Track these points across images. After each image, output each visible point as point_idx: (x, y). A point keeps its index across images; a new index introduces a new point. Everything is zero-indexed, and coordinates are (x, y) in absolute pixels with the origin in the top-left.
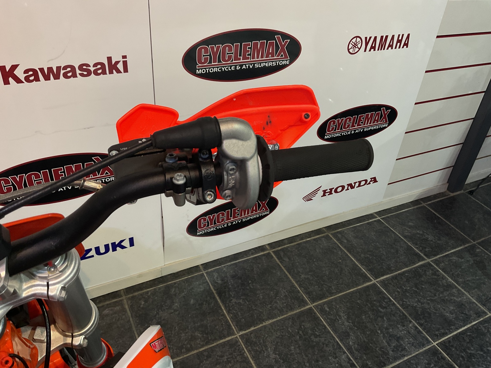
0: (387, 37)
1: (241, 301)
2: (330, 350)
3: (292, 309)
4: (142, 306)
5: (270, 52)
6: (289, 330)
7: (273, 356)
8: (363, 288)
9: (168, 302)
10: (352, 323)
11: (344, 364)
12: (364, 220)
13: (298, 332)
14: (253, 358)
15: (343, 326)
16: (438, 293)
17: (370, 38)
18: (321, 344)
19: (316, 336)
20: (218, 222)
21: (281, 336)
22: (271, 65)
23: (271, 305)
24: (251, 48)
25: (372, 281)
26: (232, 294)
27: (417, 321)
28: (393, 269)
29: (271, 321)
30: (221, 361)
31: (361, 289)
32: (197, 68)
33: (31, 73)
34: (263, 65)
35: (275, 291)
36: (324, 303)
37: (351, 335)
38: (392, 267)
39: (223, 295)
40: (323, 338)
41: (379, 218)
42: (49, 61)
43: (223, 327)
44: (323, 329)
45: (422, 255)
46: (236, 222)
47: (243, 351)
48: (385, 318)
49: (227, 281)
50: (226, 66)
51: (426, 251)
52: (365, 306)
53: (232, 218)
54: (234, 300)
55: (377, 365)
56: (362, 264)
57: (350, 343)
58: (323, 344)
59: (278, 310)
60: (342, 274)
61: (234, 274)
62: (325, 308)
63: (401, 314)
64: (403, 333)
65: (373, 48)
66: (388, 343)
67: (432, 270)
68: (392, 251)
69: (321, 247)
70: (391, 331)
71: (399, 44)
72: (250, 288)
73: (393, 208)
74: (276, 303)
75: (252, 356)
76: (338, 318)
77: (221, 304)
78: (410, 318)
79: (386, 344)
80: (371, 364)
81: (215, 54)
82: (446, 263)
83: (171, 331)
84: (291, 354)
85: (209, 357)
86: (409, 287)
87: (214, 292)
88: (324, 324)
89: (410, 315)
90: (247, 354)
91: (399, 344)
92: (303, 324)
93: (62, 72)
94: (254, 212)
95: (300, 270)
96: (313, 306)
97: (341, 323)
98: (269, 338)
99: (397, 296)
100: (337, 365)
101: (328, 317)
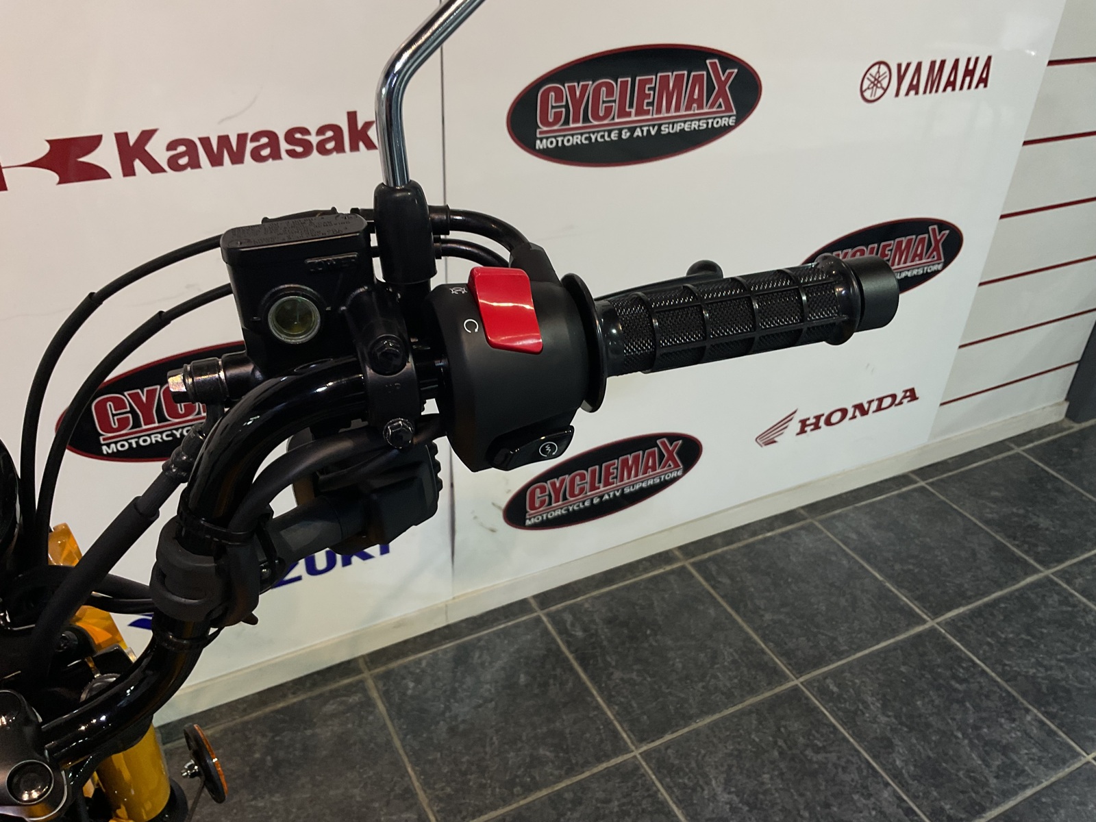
0: (943, 63)
1: (634, 675)
2: (853, 780)
3: (753, 692)
4: (409, 692)
5: (696, 96)
6: (753, 736)
7: (724, 797)
8: (908, 638)
9: (469, 681)
10: (896, 717)
11: (890, 810)
12: (889, 489)
13: (776, 743)
14: (679, 802)
15: (875, 726)
16: (1080, 644)
17: (908, 65)
18: (830, 766)
19: (817, 750)
20: (573, 495)
21: (736, 753)
22: (697, 128)
23: (704, 684)
24: (654, 89)
25: (928, 623)
26: (612, 659)
27: (1043, 709)
28: (969, 593)
29: (709, 720)
30: (607, 812)
31: (903, 641)
32: (538, 136)
33: (182, 149)
34: (678, 128)
35: (709, 650)
36: (826, 676)
37: (897, 745)
38: (967, 590)
39: (591, 662)
40: (834, 754)
41: (922, 483)
42: (223, 120)
43: (600, 734)
44: (831, 732)
45: (1032, 562)
46: (609, 496)
47: (654, 788)
48: (968, 704)
49: (596, 630)
50: (598, 132)
51: (1038, 553)
52: (920, 679)
53: (601, 485)
54: (617, 675)
55: (964, 809)
56: (899, 586)
57: (898, 763)
58: (836, 766)
59: (723, 693)
60: (857, 610)
61: (610, 614)
62: (829, 687)
63: (1004, 695)
64: (1013, 735)
65: (914, 87)
66: (984, 760)
67: (1058, 594)
68: (963, 554)
69: (801, 549)
70: (985, 733)
71: (968, 79)
72: (651, 645)
73: (950, 461)
74: (716, 677)
75: (675, 799)
76: (861, 707)
77: (589, 684)
78: (1025, 702)
79: (980, 762)
80: (951, 809)
81: (577, 103)
82: (1088, 577)
83: (484, 746)
84: (765, 792)
85: (577, 802)
86: (1012, 632)
87: (571, 657)
88: (831, 722)
89: (1024, 695)
90: (664, 794)
91: (1008, 762)
92: (783, 723)
93: (250, 146)
94: (650, 472)
95: (761, 603)
96: (802, 683)
97: (868, 717)
98: (710, 758)
99: (988, 654)
100: (874, 813)
101: (837, 707)
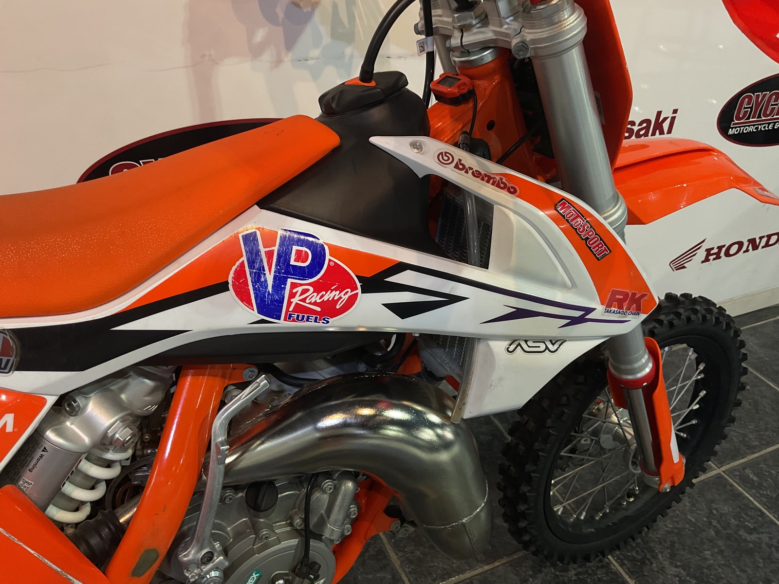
7: (672, 570)
13: (710, 523)
14: (631, 573)
18: (764, 546)
19: (750, 531)
21: (676, 531)
36: (745, 466)
40: (765, 535)
44: (758, 515)
58: (770, 546)
62: (749, 476)
84: (709, 567)
88: (757, 507)
92: (714, 506)
96: (724, 472)
98: (653, 534)
101: (760, 494)
